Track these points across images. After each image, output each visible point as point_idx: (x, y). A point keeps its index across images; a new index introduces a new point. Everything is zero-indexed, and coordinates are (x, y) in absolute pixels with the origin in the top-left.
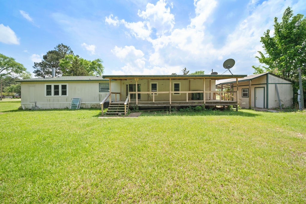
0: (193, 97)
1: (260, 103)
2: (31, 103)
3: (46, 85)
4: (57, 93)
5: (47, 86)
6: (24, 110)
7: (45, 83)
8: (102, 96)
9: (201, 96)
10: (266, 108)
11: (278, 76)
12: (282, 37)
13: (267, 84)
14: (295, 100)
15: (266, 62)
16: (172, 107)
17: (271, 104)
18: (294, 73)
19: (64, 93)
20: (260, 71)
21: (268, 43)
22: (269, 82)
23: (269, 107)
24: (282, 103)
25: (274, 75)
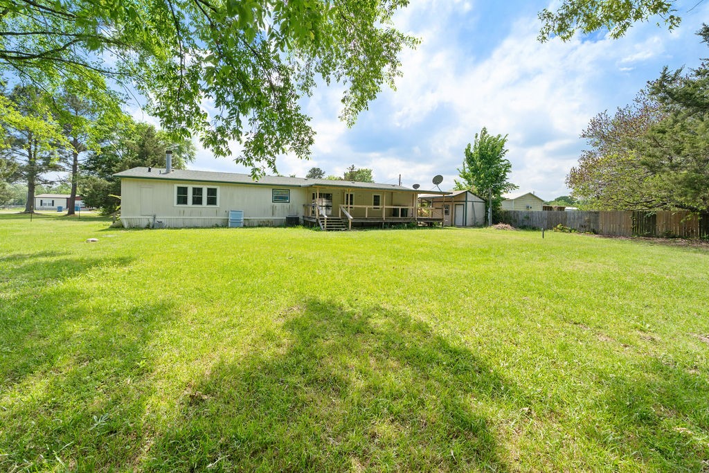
0: (395, 213)
1: (459, 220)
2: (143, 217)
3: (176, 186)
4: (198, 201)
5: (179, 188)
6: (127, 229)
7: (175, 183)
8: (277, 208)
9: (405, 212)
10: (465, 225)
11: (475, 194)
12: (482, 156)
13: (466, 201)
14: (486, 217)
15: (466, 177)
16: (385, 223)
17: (469, 222)
18: (486, 192)
19: (212, 201)
20: (460, 187)
21: (470, 159)
22: (468, 200)
23: (467, 224)
24: (477, 221)
25: (471, 193)
